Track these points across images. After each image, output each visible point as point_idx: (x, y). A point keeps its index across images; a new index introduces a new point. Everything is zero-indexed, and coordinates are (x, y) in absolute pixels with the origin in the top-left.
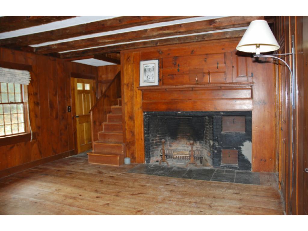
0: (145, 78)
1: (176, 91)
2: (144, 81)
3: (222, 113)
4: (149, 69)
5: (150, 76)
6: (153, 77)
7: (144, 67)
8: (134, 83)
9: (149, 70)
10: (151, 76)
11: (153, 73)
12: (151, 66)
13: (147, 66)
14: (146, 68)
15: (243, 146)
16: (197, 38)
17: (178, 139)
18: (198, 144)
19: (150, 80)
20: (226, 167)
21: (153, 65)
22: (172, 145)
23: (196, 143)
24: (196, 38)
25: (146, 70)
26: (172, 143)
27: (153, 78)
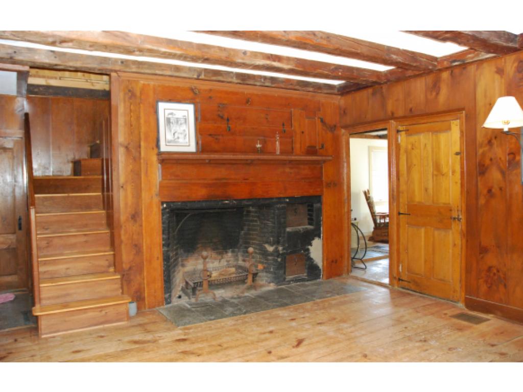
0: (170, 137)
1: (224, 164)
2: (169, 142)
3: (288, 200)
4: (177, 120)
5: (179, 133)
6: (185, 136)
7: (166, 114)
8: (142, 144)
9: (177, 122)
10: (181, 133)
11: (184, 127)
12: (179, 115)
13: (172, 114)
14: (170, 116)
15: (311, 245)
16: (264, 80)
17: (197, 251)
18: (230, 254)
19: (181, 140)
20: (293, 281)
21: (185, 113)
22: (185, 263)
23: (227, 252)
24: (262, 80)
25: (171, 121)
26: (186, 260)
27: (185, 139)
